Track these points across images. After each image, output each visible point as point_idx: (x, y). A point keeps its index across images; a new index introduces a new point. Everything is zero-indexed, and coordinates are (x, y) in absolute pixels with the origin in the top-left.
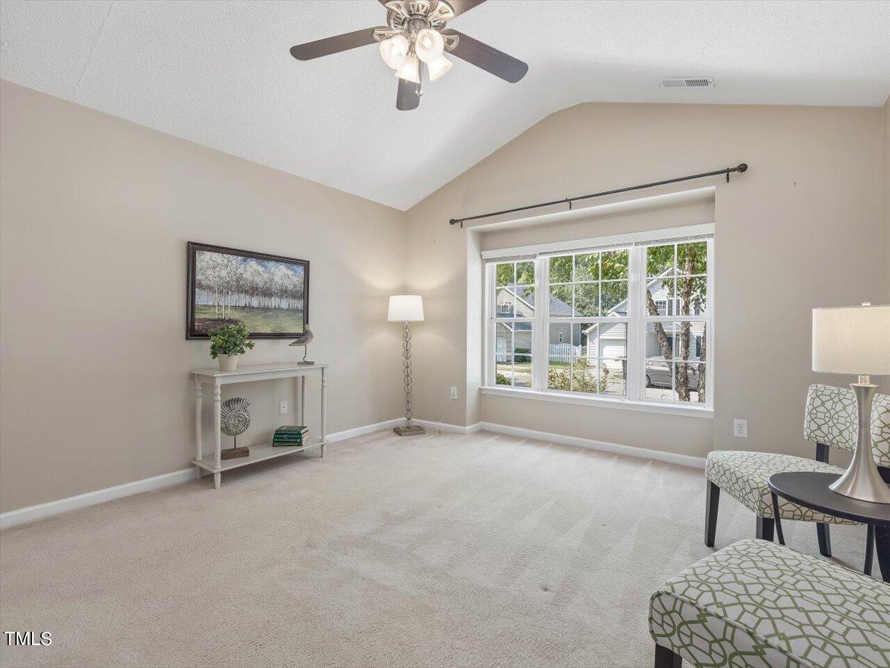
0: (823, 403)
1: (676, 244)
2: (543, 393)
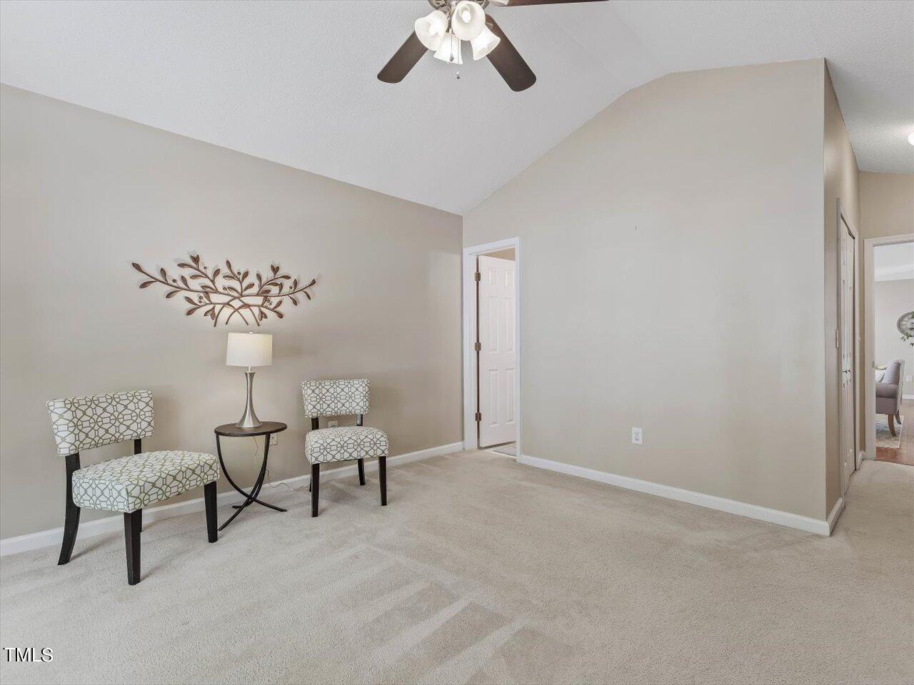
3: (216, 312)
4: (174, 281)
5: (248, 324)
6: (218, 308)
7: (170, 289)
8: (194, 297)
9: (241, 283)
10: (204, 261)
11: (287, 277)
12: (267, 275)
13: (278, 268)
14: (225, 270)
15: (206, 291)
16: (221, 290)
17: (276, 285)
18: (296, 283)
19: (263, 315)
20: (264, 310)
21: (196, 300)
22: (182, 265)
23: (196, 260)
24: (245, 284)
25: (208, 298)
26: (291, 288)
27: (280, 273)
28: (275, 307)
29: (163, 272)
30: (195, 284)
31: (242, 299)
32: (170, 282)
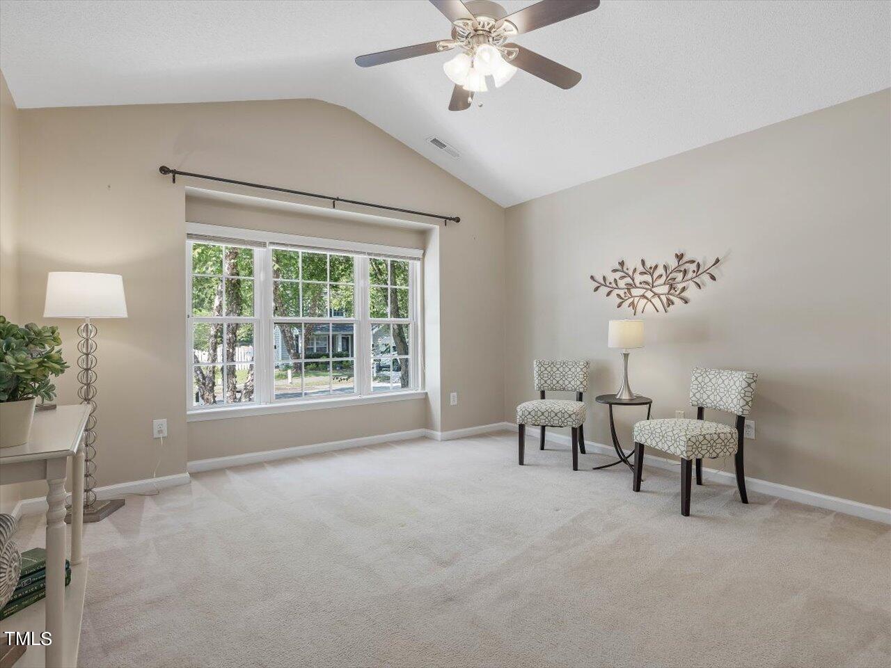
0: (546, 369)
1: (389, 260)
2: (271, 405)
3: (636, 303)
4: (610, 283)
5: (658, 311)
6: (636, 299)
7: (609, 289)
8: (621, 293)
9: (652, 276)
10: (627, 264)
11: (693, 262)
12: (673, 263)
13: (682, 255)
14: (640, 269)
15: (630, 287)
16: (638, 285)
17: (681, 271)
18: (699, 265)
19: (670, 303)
20: (671, 297)
21: (623, 296)
22: (615, 271)
23: (622, 264)
24: (655, 276)
25: (630, 293)
26: (694, 271)
27: (685, 259)
28: (679, 294)
29: (604, 278)
30: (622, 283)
31: (654, 289)
32: (608, 284)
